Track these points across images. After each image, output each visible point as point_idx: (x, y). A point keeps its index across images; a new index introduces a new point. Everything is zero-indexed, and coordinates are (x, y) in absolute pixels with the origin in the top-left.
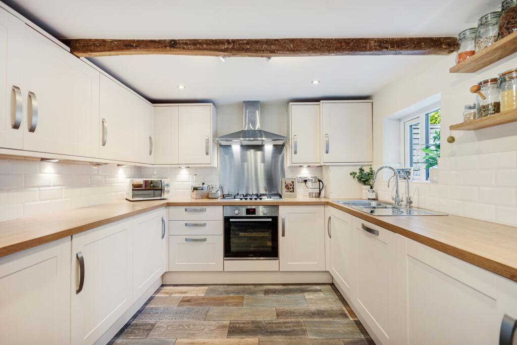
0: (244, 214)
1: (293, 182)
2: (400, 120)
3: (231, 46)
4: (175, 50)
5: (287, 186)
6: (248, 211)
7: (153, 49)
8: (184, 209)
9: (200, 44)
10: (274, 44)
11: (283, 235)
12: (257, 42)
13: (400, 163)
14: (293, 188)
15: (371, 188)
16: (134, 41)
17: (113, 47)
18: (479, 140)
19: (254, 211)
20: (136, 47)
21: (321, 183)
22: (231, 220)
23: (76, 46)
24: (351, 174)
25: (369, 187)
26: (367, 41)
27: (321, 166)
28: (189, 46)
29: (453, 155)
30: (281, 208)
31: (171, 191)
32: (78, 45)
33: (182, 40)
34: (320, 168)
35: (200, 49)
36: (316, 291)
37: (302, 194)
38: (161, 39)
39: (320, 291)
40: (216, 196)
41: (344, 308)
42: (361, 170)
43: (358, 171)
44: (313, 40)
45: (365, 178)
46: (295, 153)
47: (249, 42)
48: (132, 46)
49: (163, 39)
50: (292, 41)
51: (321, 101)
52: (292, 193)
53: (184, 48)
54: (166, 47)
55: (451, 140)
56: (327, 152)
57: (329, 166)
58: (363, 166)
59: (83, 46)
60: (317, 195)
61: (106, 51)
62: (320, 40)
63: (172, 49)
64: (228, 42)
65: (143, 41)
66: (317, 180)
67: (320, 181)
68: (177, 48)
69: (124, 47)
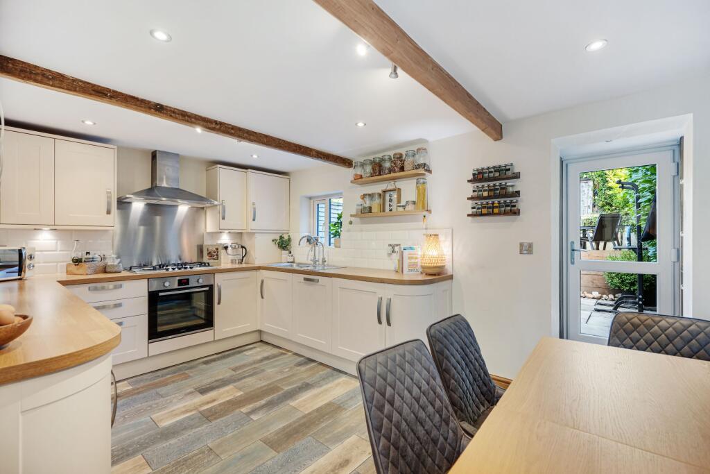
0: (176, 286)
1: (217, 249)
2: (310, 198)
3: (218, 127)
4: (161, 114)
5: (209, 253)
6: (180, 282)
7: (134, 107)
8: (87, 288)
9: (189, 116)
10: (253, 136)
11: (219, 303)
12: (240, 129)
13: (310, 232)
14: (217, 255)
15: (290, 253)
16: (109, 90)
17: (76, 88)
18: (361, 224)
19: (187, 282)
20: (111, 97)
21: (244, 249)
22: (161, 294)
23: (7, 67)
24: (273, 241)
25: (287, 252)
26: (311, 150)
27: (241, 233)
28: (177, 115)
29: (349, 231)
30: (216, 275)
31: (36, 265)
32: (10, 65)
33: (170, 107)
34: (240, 235)
35: (188, 121)
36: (252, 349)
37: (225, 261)
38: (144, 98)
39: (255, 348)
40: (116, 269)
41: (281, 351)
42: (281, 237)
43: (278, 238)
44: (280, 140)
45: (284, 244)
46: (223, 218)
47: (234, 128)
48: (106, 95)
49: (148, 99)
50: (266, 136)
51: (249, 170)
52: (216, 261)
53: (171, 116)
54: (150, 108)
55: (351, 223)
56: (254, 220)
57: (255, 233)
58: (283, 234)
59: (21, 71)
60: (240, 261)
61: (63, 88)
62: (284, 141)
63: (157, 112)
64: (216, 122)
65: (121, 94)
66: (240, 246)
67: (242, 247)
68: (163, 113)
69: (94, 93)
